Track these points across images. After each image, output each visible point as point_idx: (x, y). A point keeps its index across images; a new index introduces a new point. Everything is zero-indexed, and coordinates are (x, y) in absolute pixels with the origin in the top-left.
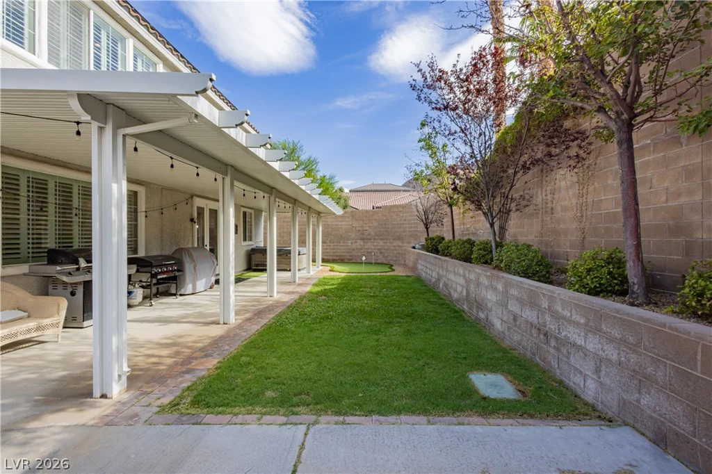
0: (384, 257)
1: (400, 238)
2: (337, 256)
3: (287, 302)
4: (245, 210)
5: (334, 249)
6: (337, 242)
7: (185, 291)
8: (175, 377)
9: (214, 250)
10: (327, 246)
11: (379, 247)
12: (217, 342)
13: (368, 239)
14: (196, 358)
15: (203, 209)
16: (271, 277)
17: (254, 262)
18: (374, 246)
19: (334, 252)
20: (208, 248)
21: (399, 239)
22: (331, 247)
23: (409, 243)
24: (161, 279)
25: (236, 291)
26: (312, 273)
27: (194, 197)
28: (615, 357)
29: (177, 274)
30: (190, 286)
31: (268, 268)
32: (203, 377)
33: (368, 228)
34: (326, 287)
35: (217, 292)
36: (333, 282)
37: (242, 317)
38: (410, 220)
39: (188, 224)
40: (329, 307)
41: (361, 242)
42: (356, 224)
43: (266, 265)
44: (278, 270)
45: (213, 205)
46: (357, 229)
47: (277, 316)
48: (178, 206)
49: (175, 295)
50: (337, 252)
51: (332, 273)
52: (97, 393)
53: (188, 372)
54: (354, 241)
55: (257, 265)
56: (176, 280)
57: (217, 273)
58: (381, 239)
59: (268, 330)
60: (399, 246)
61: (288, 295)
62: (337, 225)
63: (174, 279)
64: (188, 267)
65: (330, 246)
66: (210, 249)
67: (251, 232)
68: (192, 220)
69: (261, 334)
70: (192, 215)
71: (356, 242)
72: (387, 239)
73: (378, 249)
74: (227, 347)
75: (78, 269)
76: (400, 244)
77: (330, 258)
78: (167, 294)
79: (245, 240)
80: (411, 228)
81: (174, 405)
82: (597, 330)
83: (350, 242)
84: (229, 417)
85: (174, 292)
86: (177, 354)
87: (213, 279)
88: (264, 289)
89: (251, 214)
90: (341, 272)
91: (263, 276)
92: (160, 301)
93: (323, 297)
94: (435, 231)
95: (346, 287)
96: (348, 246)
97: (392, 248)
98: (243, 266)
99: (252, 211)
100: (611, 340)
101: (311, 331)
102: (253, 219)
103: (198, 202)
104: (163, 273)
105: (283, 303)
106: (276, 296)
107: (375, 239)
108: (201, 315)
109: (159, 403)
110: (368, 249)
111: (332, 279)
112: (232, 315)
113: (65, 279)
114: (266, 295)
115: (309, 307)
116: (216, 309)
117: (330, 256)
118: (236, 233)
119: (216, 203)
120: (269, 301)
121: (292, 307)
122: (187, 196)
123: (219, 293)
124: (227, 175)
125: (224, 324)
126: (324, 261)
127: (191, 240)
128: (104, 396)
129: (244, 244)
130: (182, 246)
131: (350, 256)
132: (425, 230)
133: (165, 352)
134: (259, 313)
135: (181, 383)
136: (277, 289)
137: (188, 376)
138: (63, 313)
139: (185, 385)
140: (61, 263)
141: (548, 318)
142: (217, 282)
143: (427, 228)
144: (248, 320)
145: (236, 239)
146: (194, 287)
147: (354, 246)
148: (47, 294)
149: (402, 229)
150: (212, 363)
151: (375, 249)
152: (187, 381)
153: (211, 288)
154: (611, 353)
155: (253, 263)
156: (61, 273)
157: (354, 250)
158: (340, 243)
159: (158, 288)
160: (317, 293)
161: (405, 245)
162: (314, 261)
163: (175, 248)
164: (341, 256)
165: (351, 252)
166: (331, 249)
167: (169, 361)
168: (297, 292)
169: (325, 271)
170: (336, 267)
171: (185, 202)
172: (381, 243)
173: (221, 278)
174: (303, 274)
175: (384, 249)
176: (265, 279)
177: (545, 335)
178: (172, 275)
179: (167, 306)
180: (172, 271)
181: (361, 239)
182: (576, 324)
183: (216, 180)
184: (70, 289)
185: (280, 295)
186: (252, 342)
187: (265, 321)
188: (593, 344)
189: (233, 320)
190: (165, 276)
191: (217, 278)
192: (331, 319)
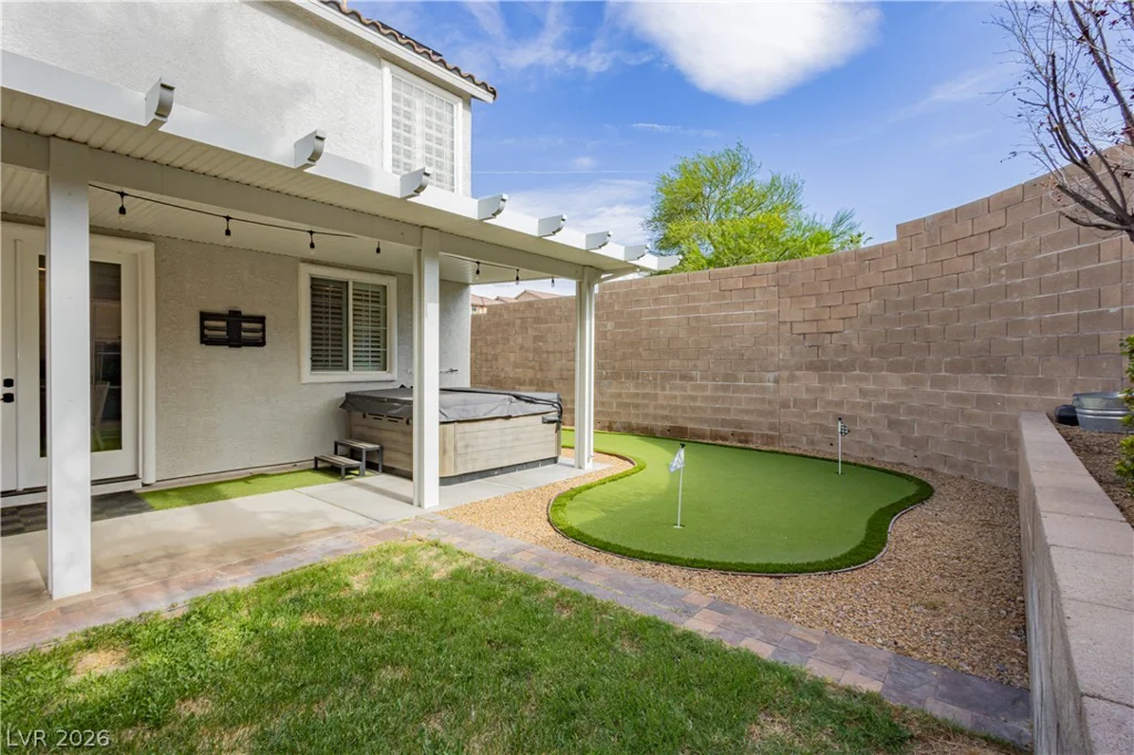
0: (906, 441)
1: (990, 363)
2: (724, 423)
4: (333, 274)
5: (715, 399)
6: (726, 377)
10: (695, 388)
11: (886, 401)
13: (838, 366)
18: (863, 393)
19: (716, 410)
21: (984, 368)
22: (708, 393)
23: (1045, 385)
33: (839, 326)
38: (1044, 266)
41: (813, 380)
42: (792, 313)
46: (799, 328)
50: (728, 411)
54: (785, 374)
58: (893, 368)
60: (982, 400)
65: (704, 388)
71: (792, 378)
72: (921, 366)
73: (882, 408)
76: (989, 390)
77: (706, 428)
80: (1057, 304)
83: (771, 376)
96: (764, 390)
97: (946, 406)
99: (390, 281)
102: (392, 302)
107: (867, 367)
110: (840, 404)
117: (705, 421)
131: (772, 427)
147: (786, 390)
149: (996, 320)
151: (868, 407)
157: (785, 405)
158: (737, 380)
161: (1018, 394)
164: (738, 424)
165: (771, 413)
166: (705, 398)
172: (895, 382)
175: (911, 410)
181: (812, 367)
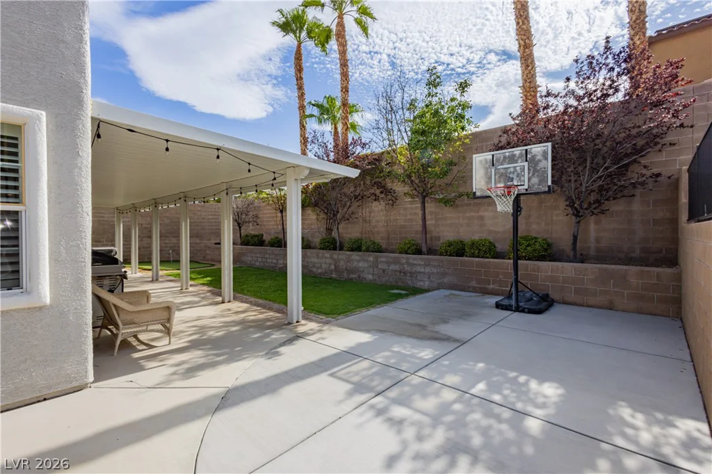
11: (171, 245)
23: (210, 240)
28: (436, 271)
38: (209, 219)
41: (148, 241)
42: (142, 221)
60: (197, 243)
71: (142, 241)
80: (211, 226)
82: (429, 265)
94: (250, 229)
100: (434, 266)
132: (238, 228)
141: (406, 266)
143: (240, 228)
149: (200, 227)
151: (167, 247)
154: (435, 271)
161: (205, 242)
177: (404, 273)
182: (420, 265)
188: (427, 270)
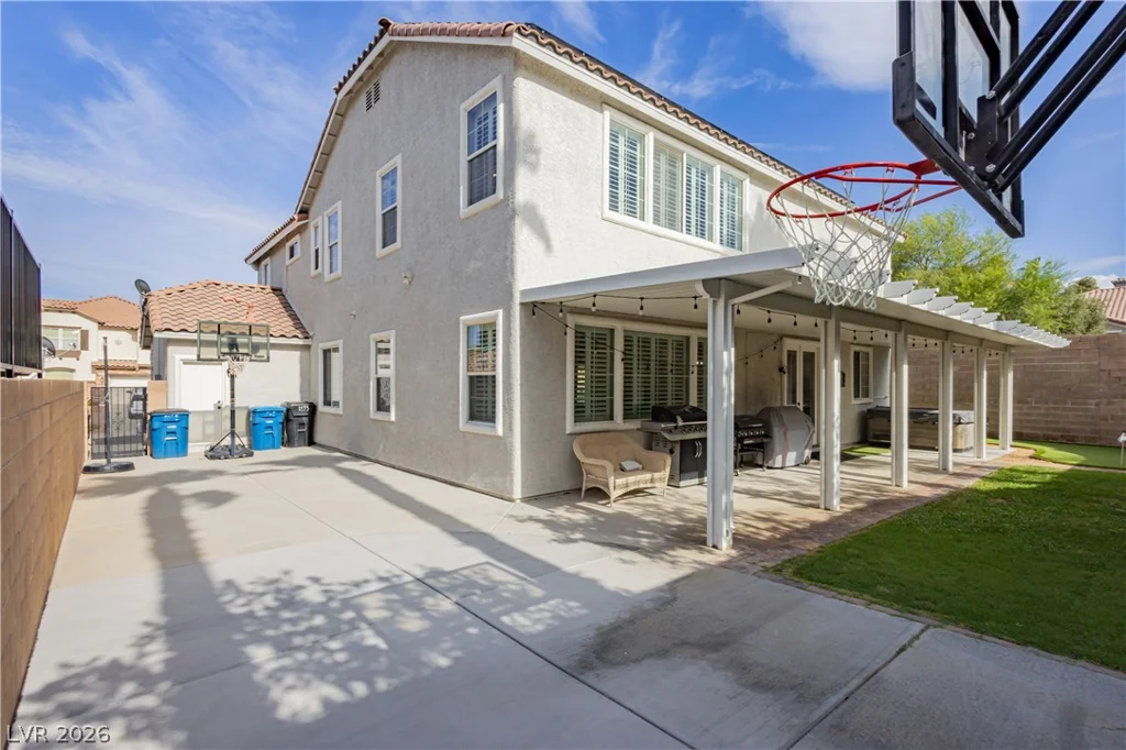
2: (1056, 430)
3: (926, 498)
4: (857, 348)
5: (1047, 415)
6: (1057, 402)
7: (774, 463)
8: (775, 549)
9: (809, 410)
12: (816, 528)
14: (793, 537)
15: (795, 352)
16: (898, 456)
17: (871, 430)
19: (1048, 422)
20: (801, 407)
22: (1042, 411)
24: (746, 445)
25: (841, 472)
26: (985, 457)
27: (784, 339)
29: (765, 440)
30: (779, 458)
31: (893, 442)
32: (803, 556)
34: (1011, 485)
35: (815, 471)
36: (1031, 478)
37: (852, 506)
39: (776, 374)
40: (1005, 516)
42: (1110, 365)
43: (889, 437)
44: (911, 447)
45: (809, 347)
46: (1114, 374)
47: (904, 513)
48: (764, 353)
49: (761, 466)
50: (1056, 422)
51: (1035, 464)
52: (710, 543)
53: (788, 547)
54: (1104, 401)
55: (877, 437)
56: (763, 448)
57: (815, 443)
59: (889, 526)
61: (928, 489)
62: (1056, 367)
63: (761, 446)
64: (777, 432)
65: (1037, 408)
66: (804, 408)
67: (867, 383)
68: (781, 370)
69: (876, 529)
70: (781, 362)
71: (1109, 403)
74: (829, 535)
75: (676, 427)
77: (1037, 432)
78: (754, 465)
79: (857, 395)
81: (778, 570)
83: (1093, 402)
84: (833, 593)
85: (760, 463)
86: (774, 529)
87: (808, 453)
88: (887, 473)
89: (868, 354)
90: (1057, 461)
91: (885, 455)
92: (747, 472)
93: (999, 500)
95: (1058, 489)
96: (1087, 410)
98: (854, 436)
99: (870, 350)
101: (959, 541)
102: (871, 363)
103: (789, 344)
104: (749, 437)
105: (918, 498)
106: (906, 486)
108: (796, 495)
109: (762, 564)
111: (1034, 473)
112: (836, 501)
113: (667, 436)
114: (889, 482)
115: (964, 510)
116: (815, 491)
117: (1039, 428)
118: (843, 385)
119: (815, 344)
120: (894, 492)
121: (931, 505)
122: (775, 338)
123: (818, 472)
124: (830, 318)
125: (826, 509)
126: (1018, 437)
127: (779, 397)
128: (715, 547)
129: (855, 402)
130: (769, 405)
133: (762, 525)
134: (875, 506)
135: (781, 555)
136: (909, 476)
137: (787, 551)
138: (668, 469)
139: (786, 557)
140: (662, 421)
142: (816, 456)
144: (860, 510)
145: (843, 394)
146: (784, 460)
147: (1104, 410)
148: (651, 449)
150: (814, 545)
152: (787, 554)
153: (806, 463)
155: (871, 433)
156: (664, 430)
157: (1102, 418)
158: (1065, 403)
159: (742, 456)
160: (988, 494)
162: (993, 435)
163: (761, 407)
164: (1066, 430)
166: (1038, 415)
167: (768, 534)
168: (947, 486)
169: (1017, 457)
170: (1049, 451)
171: (772, 348)
173: (822, 449)
174: (968, 458)
176: (889, 460)
178: (759, 441)
179: (753, 479)
180: (759, 436)
183: (816, 325)
184: (669, 447)
185: (914, 486)
186: (863, 535)
187: (885, 516)
189: (838, 507)
190: (751, 442)
191: (816, 450)
192: (1005, 533)
